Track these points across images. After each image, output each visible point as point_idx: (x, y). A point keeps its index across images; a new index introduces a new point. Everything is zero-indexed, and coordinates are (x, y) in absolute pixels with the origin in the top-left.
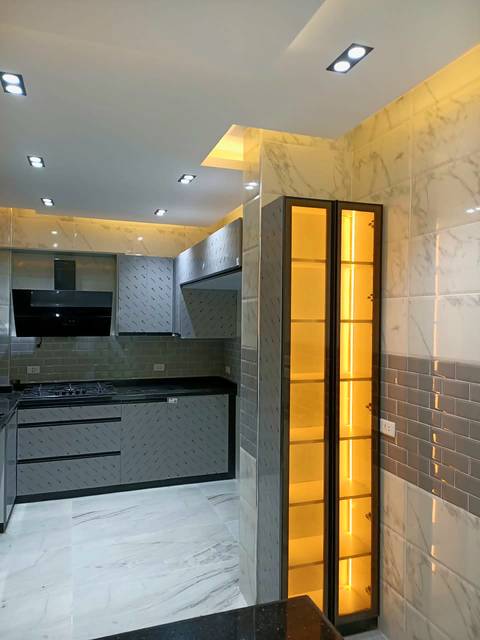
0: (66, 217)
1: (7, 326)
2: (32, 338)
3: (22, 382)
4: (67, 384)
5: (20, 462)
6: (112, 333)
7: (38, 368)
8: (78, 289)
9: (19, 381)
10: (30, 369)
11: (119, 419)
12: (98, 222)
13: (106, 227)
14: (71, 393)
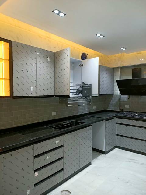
0: (139, 52)
2: (127, 96)
3: (124, 110)
4: (136, 112)
5: (117, 135)
7: (129, 106)
9: (123, 110)
10: (126, 106)
14: (136, 116)
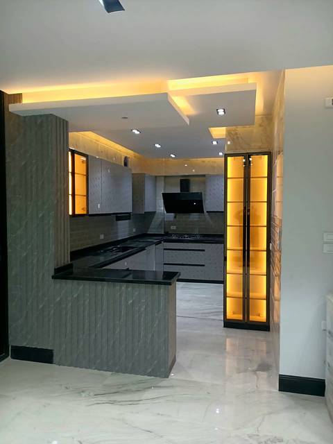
1: (162, 208)
2: (173, 214)
5: (165, 264)
6: (205, 212)
7: (175, 227)
8: (191, 192)
9: (168, 232)
10: (172, 228)
11: (204, 250)
12: (200, 160)
13: (203, 162)
